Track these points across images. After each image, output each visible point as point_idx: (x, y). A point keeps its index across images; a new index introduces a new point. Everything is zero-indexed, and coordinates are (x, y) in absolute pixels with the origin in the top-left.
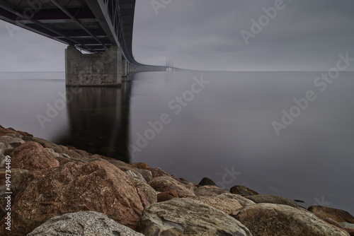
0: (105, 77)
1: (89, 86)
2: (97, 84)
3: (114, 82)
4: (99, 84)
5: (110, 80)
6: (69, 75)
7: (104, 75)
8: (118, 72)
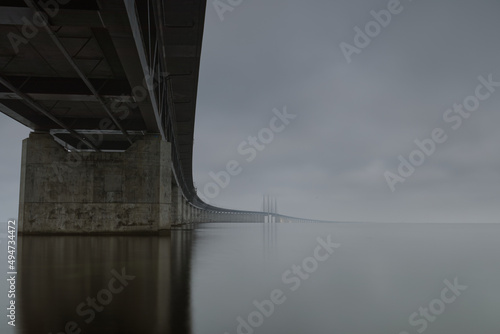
0: (128, 212)
1: (85, 234)
2: (105, 228)
3: (151, 222)
4: (112, 228)
5: (139, 217)
6: (27, 205)
7: (125, 206)
8: (162, 199)
